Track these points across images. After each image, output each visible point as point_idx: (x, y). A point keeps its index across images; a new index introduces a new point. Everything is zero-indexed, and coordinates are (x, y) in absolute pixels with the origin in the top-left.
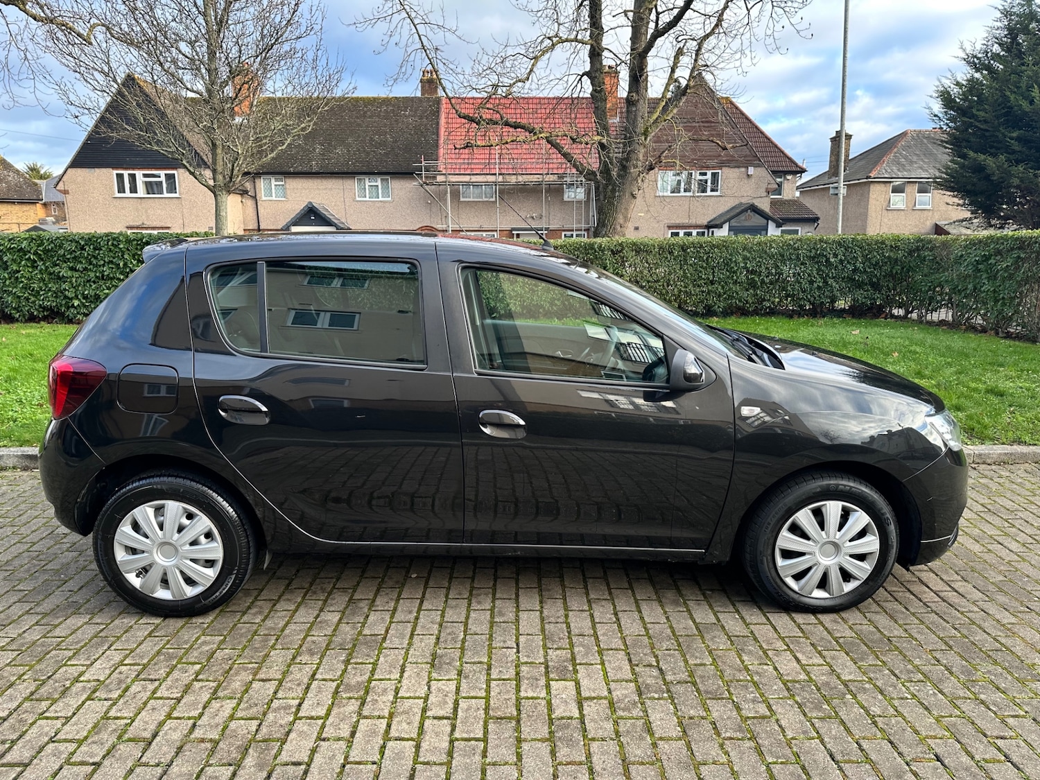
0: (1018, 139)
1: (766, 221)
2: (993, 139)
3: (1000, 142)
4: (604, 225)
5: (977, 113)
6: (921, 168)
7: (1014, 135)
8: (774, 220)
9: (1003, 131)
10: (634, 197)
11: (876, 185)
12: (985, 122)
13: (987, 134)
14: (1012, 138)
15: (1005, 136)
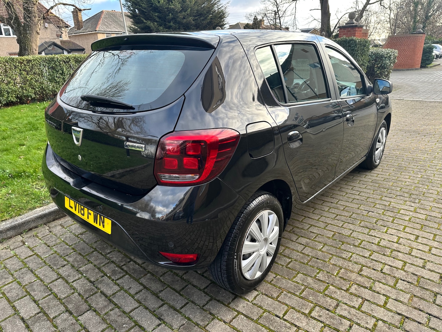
0: (158, 16)
1: (62, 51)
2: (148, 16)
3: (151, 17)
4: (25, 50)
5: (142, 5)
6: (115, 27)
7: (156, 14)
8: (66, 50)
9: (152, 13)
10: (38, 34)
11: (100, 34)
12: (145, 8)
13: (146, 14)
14: (155, 16)
15: (153, 15)
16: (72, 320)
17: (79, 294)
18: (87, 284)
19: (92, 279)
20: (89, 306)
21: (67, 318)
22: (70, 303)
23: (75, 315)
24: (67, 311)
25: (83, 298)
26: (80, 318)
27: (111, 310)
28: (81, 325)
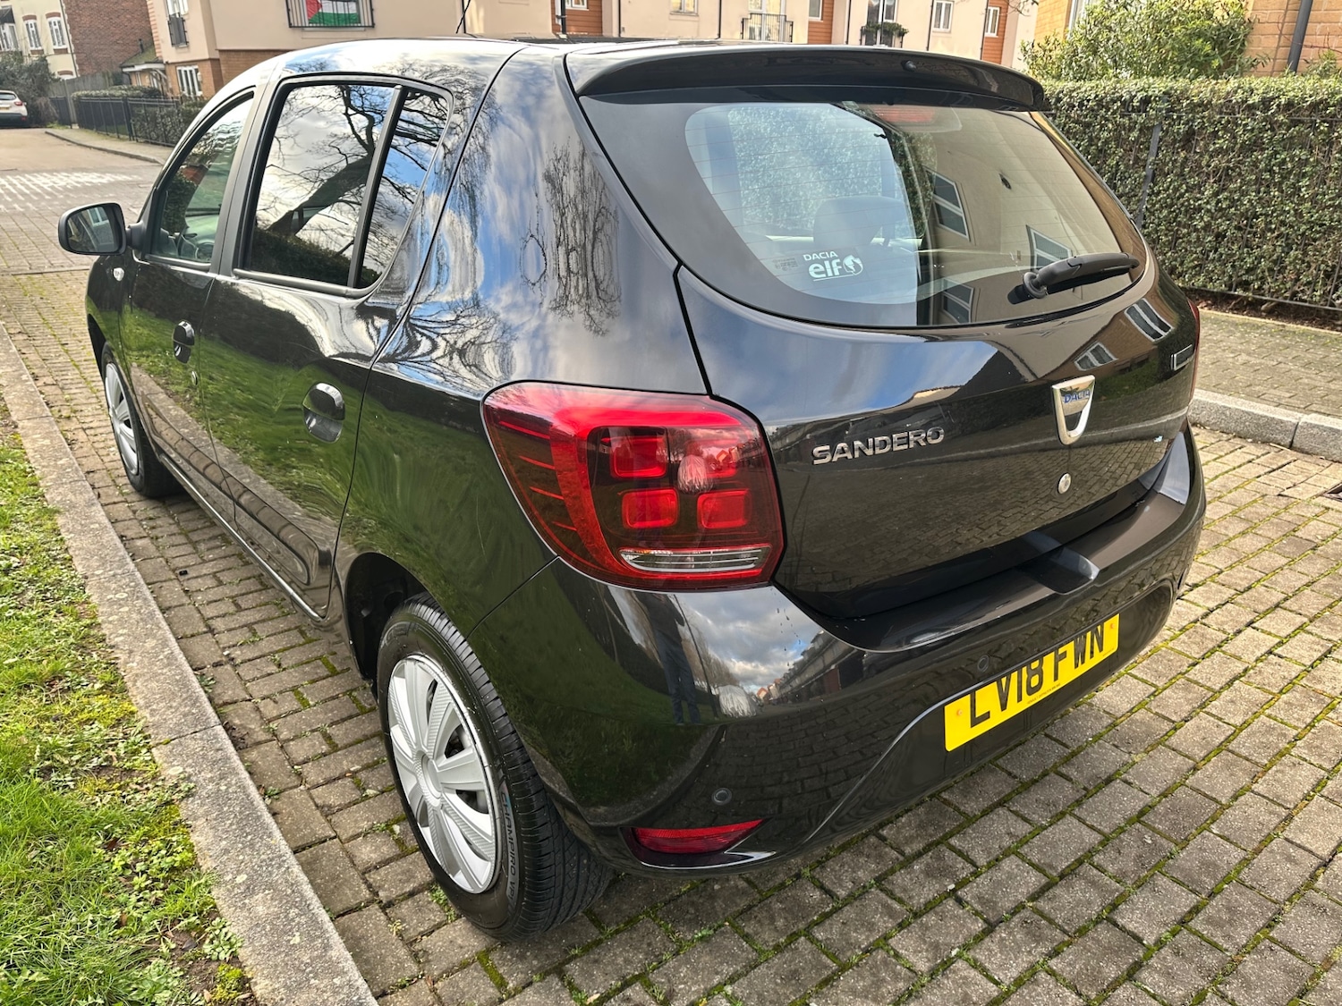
16: (1165, 958)
17: (1055, 953)
18: (1002, 939)
19: (979, 926)
20: (1098, 921)
21: (1158, 972)
22: (1099, 972)
23: (1141, 955)
24: (1131, 975)
25: (1069, 944)
26: (1149, 940)
27: (1104, 871)
28: (1174, 933)
